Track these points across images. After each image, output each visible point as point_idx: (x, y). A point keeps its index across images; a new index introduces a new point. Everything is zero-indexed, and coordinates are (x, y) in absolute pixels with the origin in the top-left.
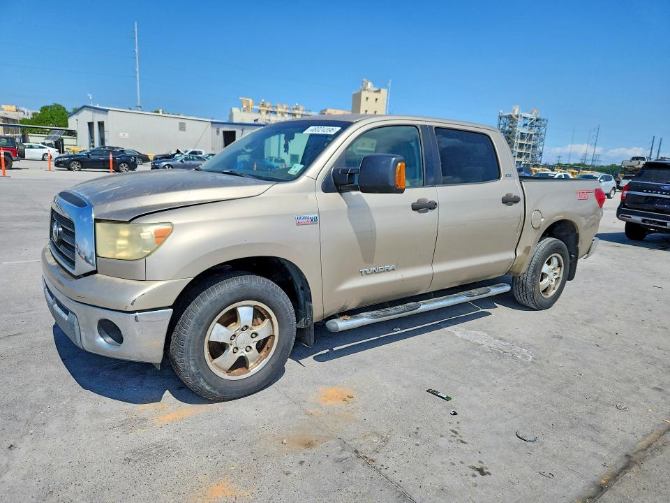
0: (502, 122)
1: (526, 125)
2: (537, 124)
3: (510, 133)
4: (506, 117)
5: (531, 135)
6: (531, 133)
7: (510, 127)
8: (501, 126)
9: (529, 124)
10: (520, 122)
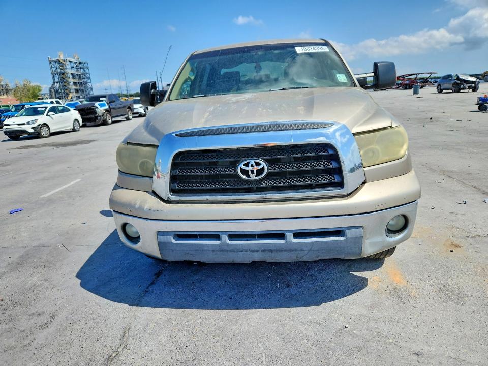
0: (53, 66)
1: (73, 67)
2: (80, 66)
3: (63, 74)
4: (55, 62)
5: (80, 75)
6: (79, 73)
7: (61, 69)
8: (54, 69)
9: (75, 66)
10: (68, 66)
